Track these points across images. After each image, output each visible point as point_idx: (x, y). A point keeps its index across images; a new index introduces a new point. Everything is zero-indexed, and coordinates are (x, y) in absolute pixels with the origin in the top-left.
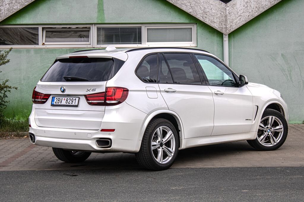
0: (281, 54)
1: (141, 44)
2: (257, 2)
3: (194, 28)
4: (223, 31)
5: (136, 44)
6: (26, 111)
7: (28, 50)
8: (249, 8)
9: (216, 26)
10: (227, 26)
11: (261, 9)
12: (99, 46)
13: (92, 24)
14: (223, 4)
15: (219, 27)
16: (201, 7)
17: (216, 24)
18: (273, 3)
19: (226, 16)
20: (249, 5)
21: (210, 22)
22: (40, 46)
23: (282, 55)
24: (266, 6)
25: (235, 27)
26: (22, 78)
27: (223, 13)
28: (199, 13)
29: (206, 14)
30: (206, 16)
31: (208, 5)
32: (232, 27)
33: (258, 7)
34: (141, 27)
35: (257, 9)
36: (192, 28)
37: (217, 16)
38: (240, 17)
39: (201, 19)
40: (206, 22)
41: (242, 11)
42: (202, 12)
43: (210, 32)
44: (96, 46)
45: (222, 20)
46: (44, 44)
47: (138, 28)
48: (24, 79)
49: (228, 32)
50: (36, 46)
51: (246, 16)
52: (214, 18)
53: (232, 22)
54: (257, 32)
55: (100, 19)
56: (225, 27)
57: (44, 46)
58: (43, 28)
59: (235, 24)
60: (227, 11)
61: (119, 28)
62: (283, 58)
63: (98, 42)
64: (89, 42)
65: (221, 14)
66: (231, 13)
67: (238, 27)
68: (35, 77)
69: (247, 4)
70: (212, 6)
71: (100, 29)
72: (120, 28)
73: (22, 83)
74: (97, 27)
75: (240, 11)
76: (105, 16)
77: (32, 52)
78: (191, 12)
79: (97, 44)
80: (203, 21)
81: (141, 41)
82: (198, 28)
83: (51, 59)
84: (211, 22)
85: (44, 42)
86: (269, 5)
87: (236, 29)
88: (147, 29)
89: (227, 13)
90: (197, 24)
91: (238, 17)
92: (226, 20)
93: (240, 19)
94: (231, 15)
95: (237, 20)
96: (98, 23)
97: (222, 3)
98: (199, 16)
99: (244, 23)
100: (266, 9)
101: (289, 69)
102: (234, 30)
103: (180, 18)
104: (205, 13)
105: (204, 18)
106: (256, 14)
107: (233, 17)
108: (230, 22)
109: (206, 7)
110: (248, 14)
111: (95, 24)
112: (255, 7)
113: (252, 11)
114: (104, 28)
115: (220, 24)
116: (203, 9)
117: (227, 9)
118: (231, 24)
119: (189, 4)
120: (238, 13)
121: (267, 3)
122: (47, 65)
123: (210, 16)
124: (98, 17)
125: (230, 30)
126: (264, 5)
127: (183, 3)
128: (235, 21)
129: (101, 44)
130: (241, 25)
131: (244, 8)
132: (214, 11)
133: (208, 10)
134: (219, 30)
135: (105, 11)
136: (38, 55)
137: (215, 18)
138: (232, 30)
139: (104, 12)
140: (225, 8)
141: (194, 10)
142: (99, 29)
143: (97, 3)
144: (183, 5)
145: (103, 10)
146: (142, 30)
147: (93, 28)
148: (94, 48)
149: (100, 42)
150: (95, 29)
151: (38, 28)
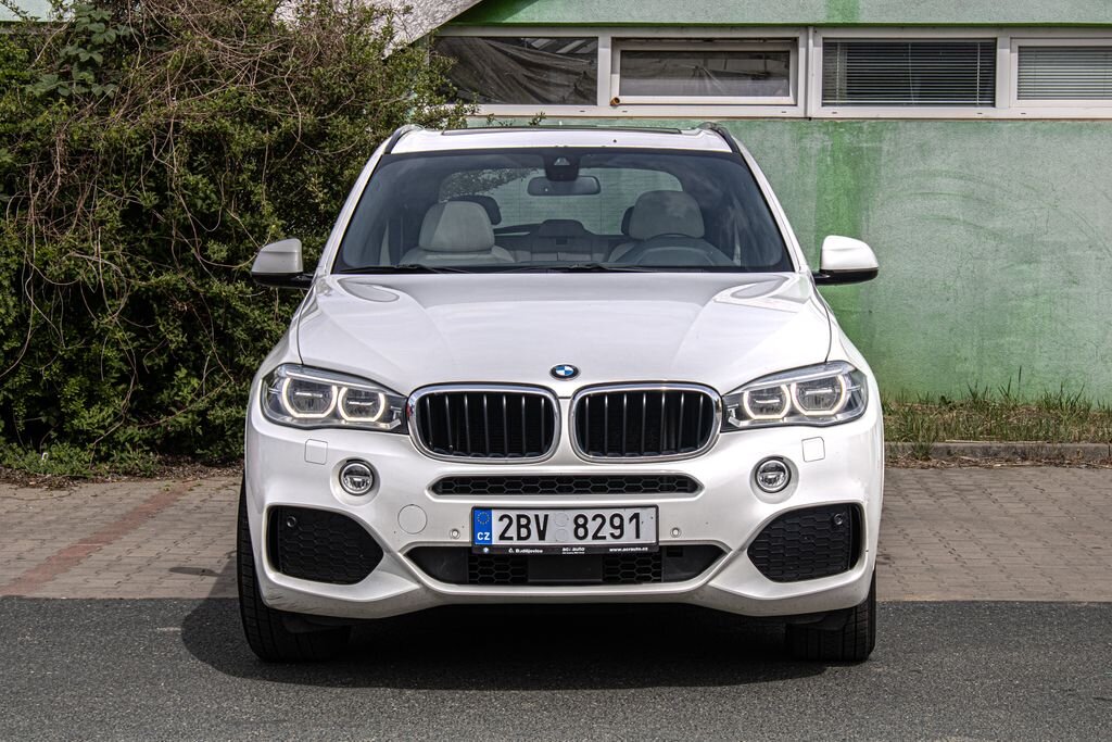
1: (993, 105)
5: (975, 105)
12: (828, 112)
13: (806, 27)
22: (602, 109)
34: (996, 39)
44: (816, 109)
46: (617, 100)
47: (982, 45)
50: (588, 110)
55: (840, 8)
57: (618, 112)
58: (614, 42)
61: (907, 45)
63: (825, 96)
64: (788, 95)
71: (835, 45)
72: (913, 45)
74: (824, 39)
79: (823, 105)
81: (993, 97)
85: (616, 94)
88: (1020, 47)
96: (831, 21)
111: (817, 27)
114: (849, 45)
129: (834, 105)
142: (829, 47)
146: (999, 51)
147: (811, 42)
148: (810, 119)
149: (834, 97)
150: (815, 45)
151: (597, 38)
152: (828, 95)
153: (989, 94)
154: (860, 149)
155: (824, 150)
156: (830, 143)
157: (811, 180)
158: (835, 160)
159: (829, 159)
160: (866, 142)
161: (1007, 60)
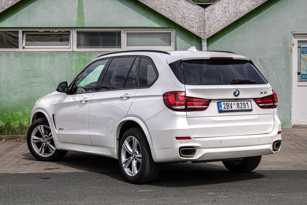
0: (258, 59)
1: (121, 48)
2: (235, 7)
3: (173, 32)
4: (202, 37)
5: (116, 48)
6: (5, 114)
7: (8, 54)
8: (227, 13)
9: (194, 30)
10: (206, 31)
11: (239, 14)
12: (78, 50)
13: (72, 28)
14: (202, 9)
15: (198, 32)
16: (180, 11)
17: (195, 29)
18: (251, 8)
19: (204, 21)
20: (227, 11)
21: (188, 27)
22: (20, 49)
23: (260, 60)
24: (244, 12)
25: (213, 32)
26: (2, 81)
27: (201, 18)
28: (178, 17)
29: (185, 19)
30: (185, 21)
31: (186, 10)
32: (211, 32)
33: (236, 13)
34: (121, 31)
35: (235, 15)
36: (171, 33)
37: (196, 21)
38: (218, 22)
39: (180, 24)
40: (184, 27)
41: (220, 16)
42: (181, 16)
43: (189, 36)
44: (75, 49)
45: (201, 25)
46: (24, 47)
47: (118, 32)
48: (4, 83)
49: (207, 37)
50: (17, 50)
51: (224, 21)
52: (192, 23)
53: (210, 27)
54: (235, 37)
55: (80, 23)
56: (204, 32)
57: (24, 50)
58: (23, 32)
59: (213, 29)
60: (206, 16)
61: (98, 32)
62: (261, 63)
63: (78, 46)
64: (69, 46)
65: (199, 18)
66: (209, 17)
67: (216, 32)
68: (15, 81)
69: (226, 9)
70: (190, 11)
71: (80, 32)
72: (100, 32)
73: (2, 86)
74: (77, 31)
75: (218, 16)
76: (85, 20)
77: (12, 56)
78: (170, 17)
79: (77, 48)
80: (181, 26)
81: (121, 46)
82: (177, 32)
83: (31, 63)
84: (190, 27)
85: (24, 45)
86: (247, 10)
87: (214, 34)
88: (127, 33)
89: (206, 18)
90: (176, 28)
91: (216, 22)
92: (204, 25)
93: (219, 24)
94: (209, 20)
95: (216, 25)
96: (78, 26)
97: (201, 7)
98: (178, 21)
99: (222, 28)
100: (243, 14)
101: (266, 74)
102: (212, 35)
103: (159, 23)
104: (184, 17)
105: (183, 23)
106: (234, 19)
107: (211, 22)
108: (208, 26)
109: (185, 12)
110: (226, 19)
111: (75, 28)
112: (233, 13)
113: (230, 16)
114: (84, 32)
115: (199, 29)
116: (181, 14)
117: (206, 14)
118: (209, 29)
119: (168, 9)
120: (216, 18)
121: (245, 8)
122: (27, 68)
123: (189, 20)
124: (77, 21)
125: (209, 34)
126: (242, 11)
127: (162, 8)
128: (213, 26)
129: (80, 48)
130: (219, 30)
131: (222, 13)
132: (192, 16)
133: (186, 15)
134: (198, 35)
135: (85, 16)
136: (18, 58)
137: (194, 23)
138: (211, 35)
139: (83, 16)
140: (204, 13)
141: (173, 14)
142: (79, 33)
143: (77, 7)
144: (162, 10)
145: (83, 14)
146: (122, 34)
147: (73, 32)
148: (74, 52)
149: (80, 46)
150: (74, 33)
151: (18, 31)
152: (78, 45)
153: (119, 45)
154: (86, 59)
155: (77, 60)
156: (78, 58)
157: (74, 67)
158: (80, 62)
159: (78, 62)
160: (88, 57)
161: (124, 36)
